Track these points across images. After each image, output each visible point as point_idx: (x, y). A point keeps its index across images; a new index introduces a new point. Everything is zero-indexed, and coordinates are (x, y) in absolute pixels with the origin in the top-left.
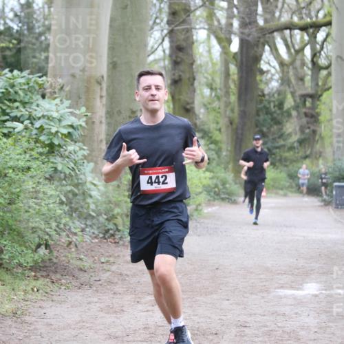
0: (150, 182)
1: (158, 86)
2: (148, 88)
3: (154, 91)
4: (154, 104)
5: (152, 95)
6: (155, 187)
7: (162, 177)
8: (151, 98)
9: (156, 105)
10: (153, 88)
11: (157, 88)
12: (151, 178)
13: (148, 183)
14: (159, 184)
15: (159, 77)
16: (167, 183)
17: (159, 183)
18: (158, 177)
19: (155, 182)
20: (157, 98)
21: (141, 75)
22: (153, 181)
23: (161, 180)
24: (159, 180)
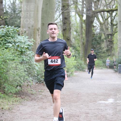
0: (52, 62)
1: (55, 28)
2: (51, 29)
3: (54, 30)
4: (54, 35)
5: (53, 32)
7: (56, 60)
8: (52, 33)
9: (55, 35)
10: (53, 29)
11: (55, 29)
12: (52, 60)
13: (51, 62)
15: (55, 25)
16: (58, 62)
17: (55, 62)
18: (55, 60)
20: (55, 33)
21: (49, 24)
22: (53, 61)
23: (56, 61)
24: (55, 61)
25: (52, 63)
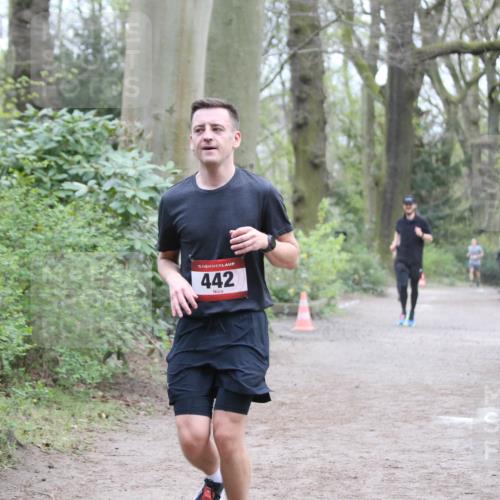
0: (206, 283)
6: (213, 291)
9: (213, 156)
13: (203, 284)
14: (220, 286)
19: (214, 283)
24: (219, 280)
25: (208, 287)
